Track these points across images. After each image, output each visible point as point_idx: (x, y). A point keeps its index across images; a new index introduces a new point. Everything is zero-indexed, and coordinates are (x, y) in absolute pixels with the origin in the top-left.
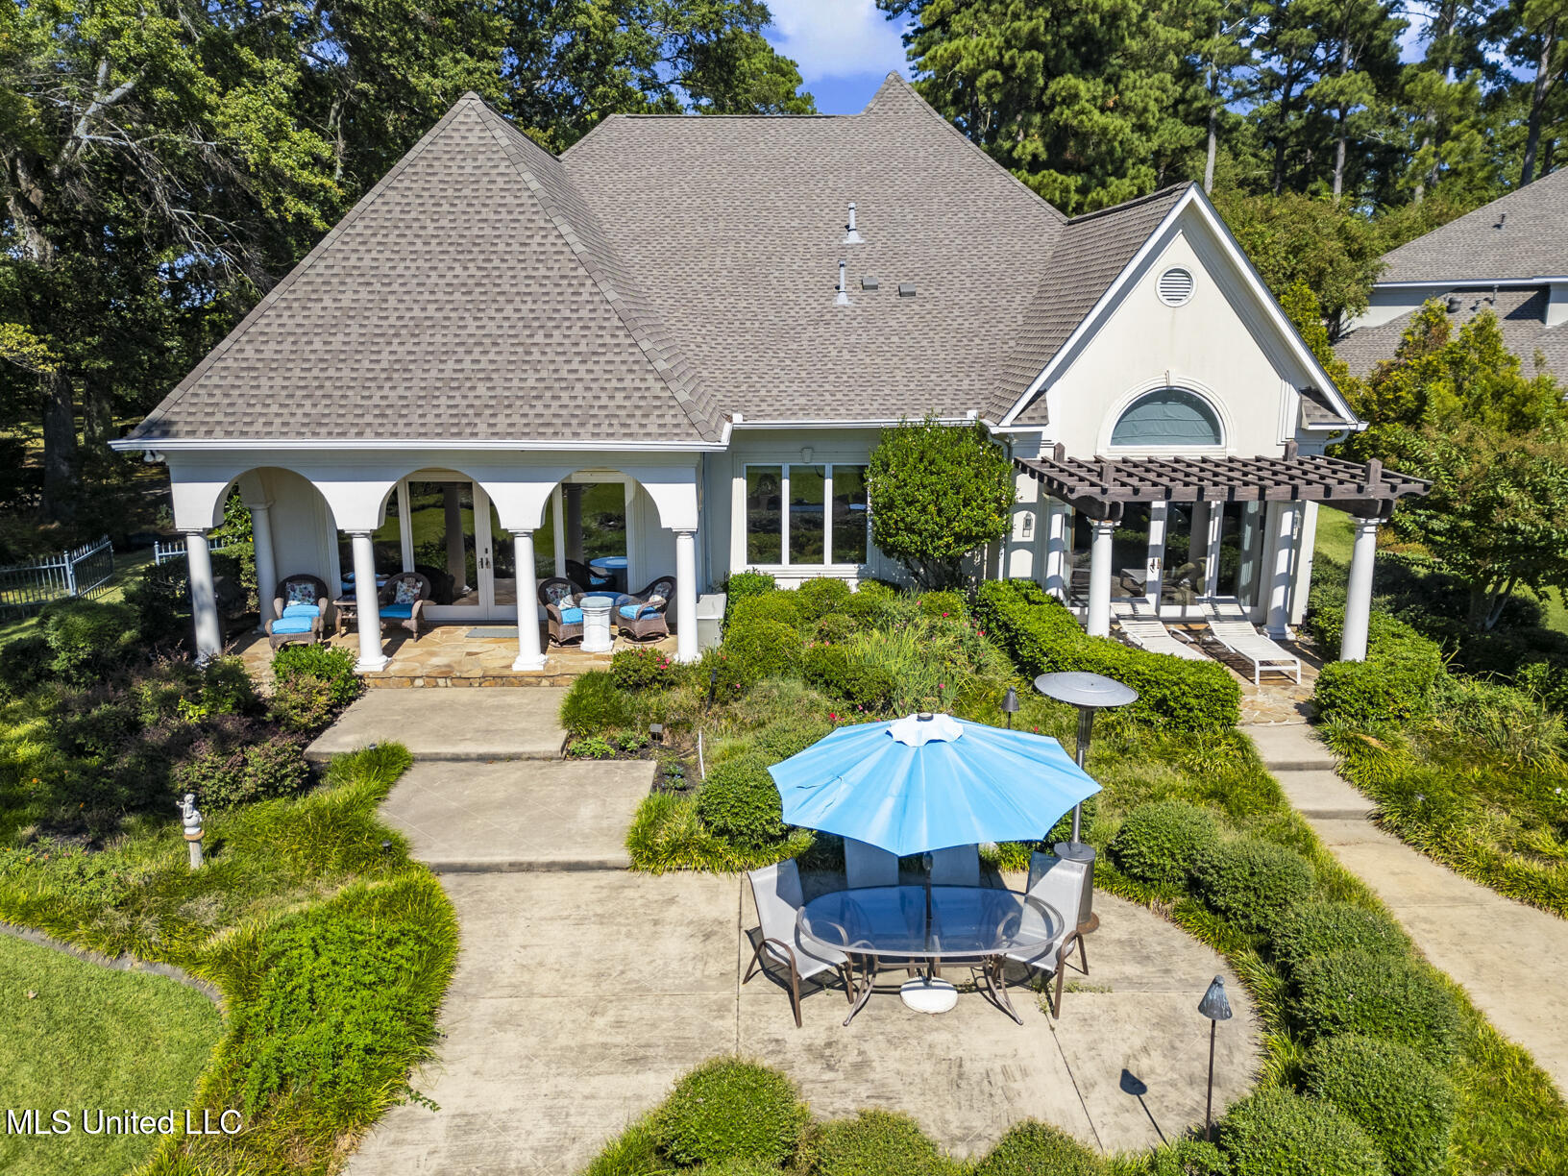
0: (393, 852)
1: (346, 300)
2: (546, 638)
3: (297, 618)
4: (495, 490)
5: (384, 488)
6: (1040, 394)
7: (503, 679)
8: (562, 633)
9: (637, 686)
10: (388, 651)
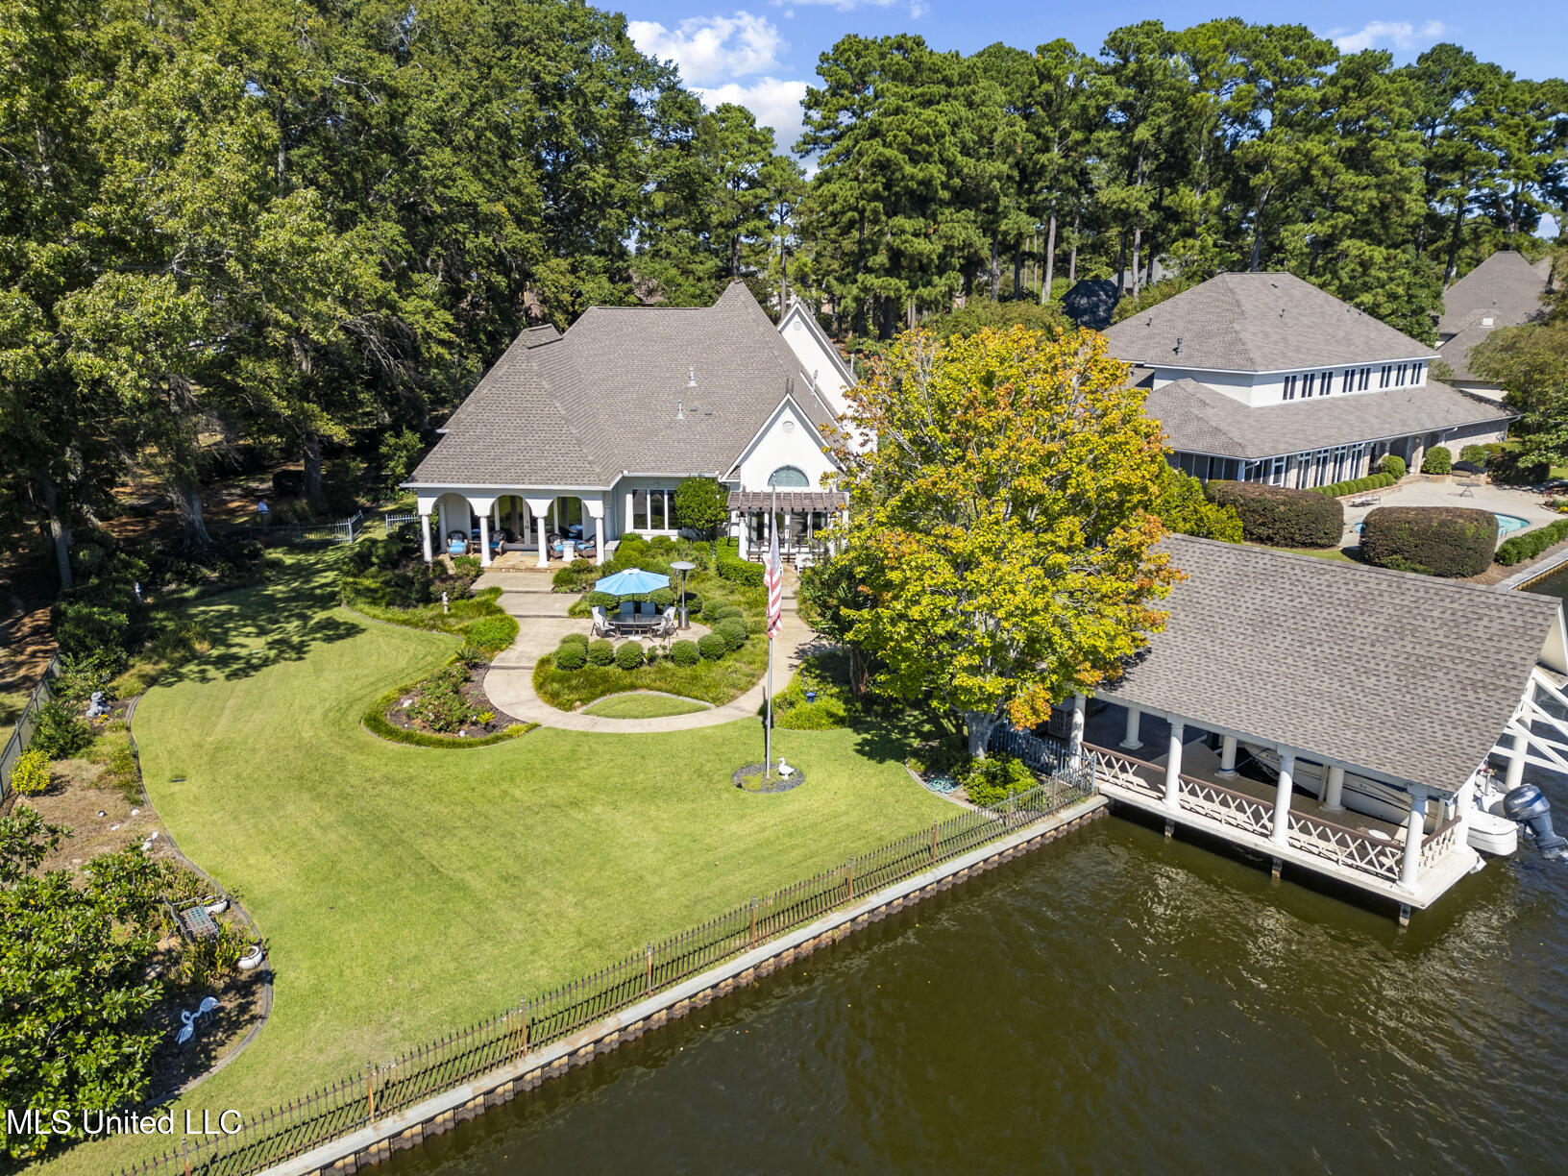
0: (500, 611)
1: (478, 431)
2: (549, 556)
3: (457, 546)
4: (531, 502)
5: (492, 500)
6: (737, 467)
7: (533, 570)
8: (556, 554)
9: (579, 572)
10: (492, 559)
